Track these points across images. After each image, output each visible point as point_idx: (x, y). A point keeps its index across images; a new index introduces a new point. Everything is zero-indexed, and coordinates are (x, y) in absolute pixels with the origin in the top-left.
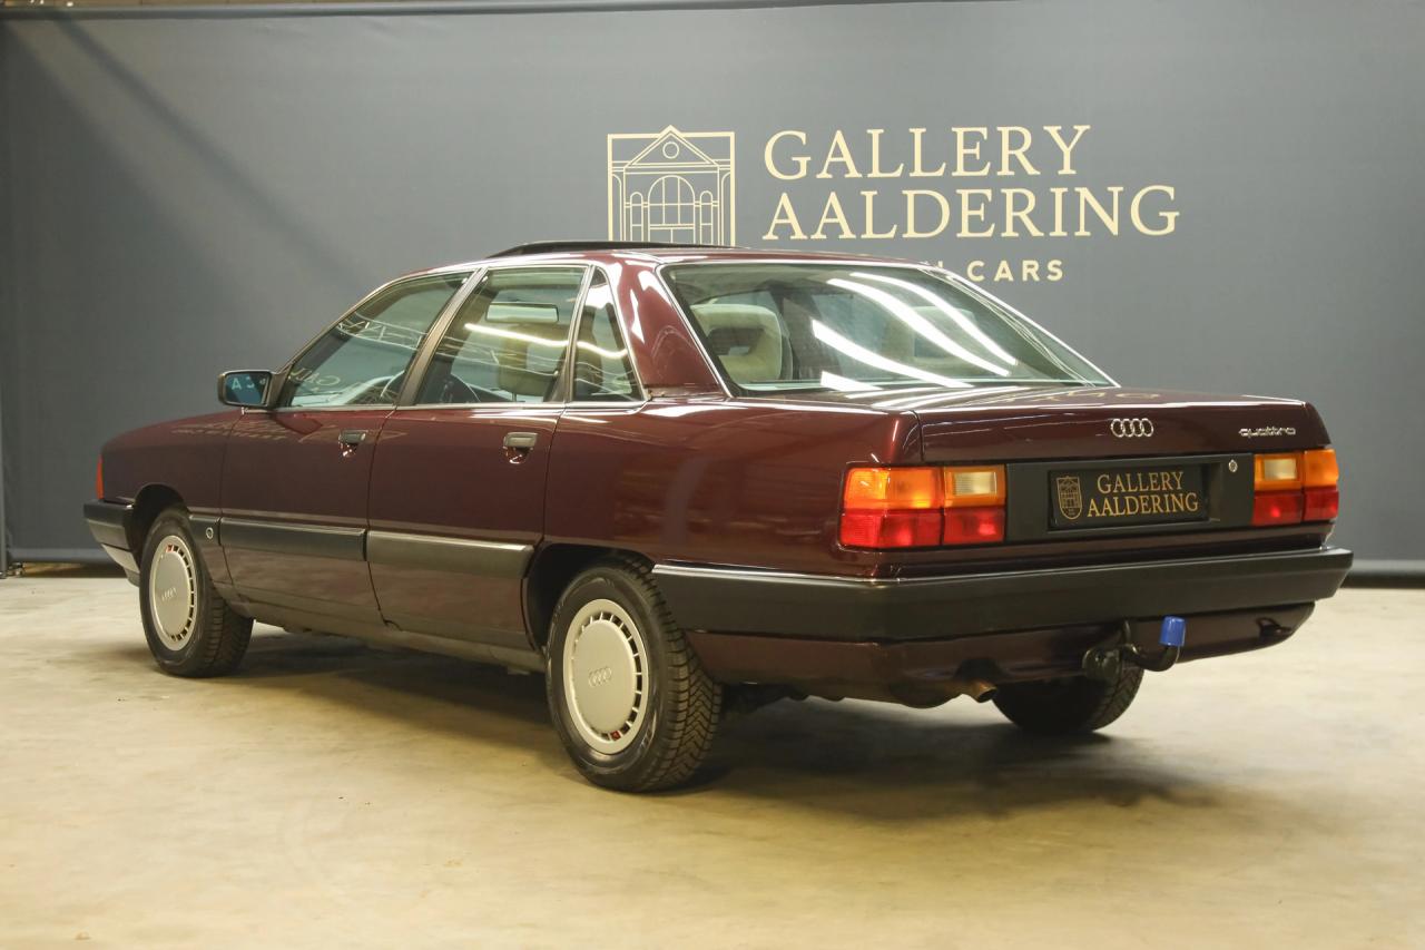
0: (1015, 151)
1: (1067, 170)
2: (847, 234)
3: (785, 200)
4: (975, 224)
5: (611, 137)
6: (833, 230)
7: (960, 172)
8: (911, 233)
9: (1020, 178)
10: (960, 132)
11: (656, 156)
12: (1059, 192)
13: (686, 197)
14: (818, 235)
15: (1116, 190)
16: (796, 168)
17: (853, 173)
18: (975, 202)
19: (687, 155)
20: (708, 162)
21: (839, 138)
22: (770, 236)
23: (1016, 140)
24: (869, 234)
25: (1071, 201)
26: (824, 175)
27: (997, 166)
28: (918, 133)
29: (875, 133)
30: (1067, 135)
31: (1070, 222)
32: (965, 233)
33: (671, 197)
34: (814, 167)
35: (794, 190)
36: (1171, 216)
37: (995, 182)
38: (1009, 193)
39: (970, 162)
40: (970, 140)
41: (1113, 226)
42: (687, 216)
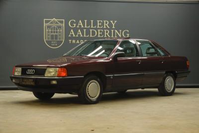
0: (106, 25)
1: (114, 27)
2: (82, 36)
3: (72, 30)
4: (100, 35)
5: (45, 20)
6: (79, 35)
7: (98, 27)
8: (91, 36)
9: (107, 28)
10: (98, 21)
11: (52, 23)
12: (112, 31)
13: (57, 29)
14: (77, 36)
15: (120, 31)
16: (74, 25)
17: (82, 27)
18: (100, 32)
19: (57, 23)
20: (60, 24)
21: (80, 21)
22: (70, 36)
23: (106, 23)
24: (85, 36)
25: (114, 32)
26: (78, 27)
27: (104, 26)
28: (92, 21)
29: (86, 21)
30: (114, 22)
31: (114, 35)
32: (99, 36)
33: (54, 29)
34: (76, 26)
35: (73, 29)
36: (128, 35)
37: (103, 29)
38: (105, 30)
39: (100, 26)
40: (100, 22)
41: (120, 36)
42: (57, 32)
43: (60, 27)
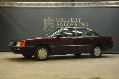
1: (80, 21)
3: (58, 23)
5: (44, 18)
6: (62, 26)
8: (68, 26)
9: (76, 22)
12: (79, 23)
14: (60, 26)
15: (83, 23)
17: (63, 21)
18: (73, 24)
19: (50, 20)
20: (52, 20)
21: (62, 18)
22: (57, 26)
23: (76, 19)
24: (64, 26)
28: (68, 18)
29: (65, 18)
30: (80, 19)
31: (80, 25)
34: (60, 21)
36: (88, 25)
37: (74, 22)
39: (72, 21)
40: (72, 19)
41: (83, 26)
42: (50, 24)
43: (52, 22)
